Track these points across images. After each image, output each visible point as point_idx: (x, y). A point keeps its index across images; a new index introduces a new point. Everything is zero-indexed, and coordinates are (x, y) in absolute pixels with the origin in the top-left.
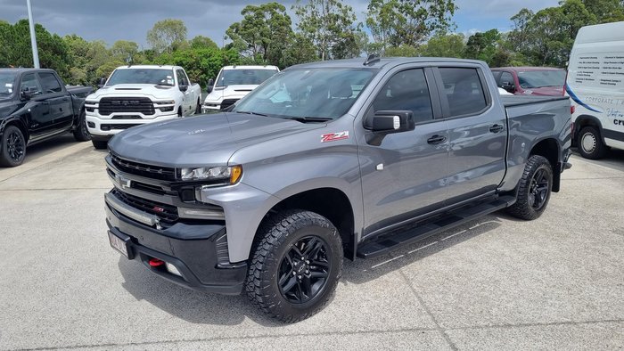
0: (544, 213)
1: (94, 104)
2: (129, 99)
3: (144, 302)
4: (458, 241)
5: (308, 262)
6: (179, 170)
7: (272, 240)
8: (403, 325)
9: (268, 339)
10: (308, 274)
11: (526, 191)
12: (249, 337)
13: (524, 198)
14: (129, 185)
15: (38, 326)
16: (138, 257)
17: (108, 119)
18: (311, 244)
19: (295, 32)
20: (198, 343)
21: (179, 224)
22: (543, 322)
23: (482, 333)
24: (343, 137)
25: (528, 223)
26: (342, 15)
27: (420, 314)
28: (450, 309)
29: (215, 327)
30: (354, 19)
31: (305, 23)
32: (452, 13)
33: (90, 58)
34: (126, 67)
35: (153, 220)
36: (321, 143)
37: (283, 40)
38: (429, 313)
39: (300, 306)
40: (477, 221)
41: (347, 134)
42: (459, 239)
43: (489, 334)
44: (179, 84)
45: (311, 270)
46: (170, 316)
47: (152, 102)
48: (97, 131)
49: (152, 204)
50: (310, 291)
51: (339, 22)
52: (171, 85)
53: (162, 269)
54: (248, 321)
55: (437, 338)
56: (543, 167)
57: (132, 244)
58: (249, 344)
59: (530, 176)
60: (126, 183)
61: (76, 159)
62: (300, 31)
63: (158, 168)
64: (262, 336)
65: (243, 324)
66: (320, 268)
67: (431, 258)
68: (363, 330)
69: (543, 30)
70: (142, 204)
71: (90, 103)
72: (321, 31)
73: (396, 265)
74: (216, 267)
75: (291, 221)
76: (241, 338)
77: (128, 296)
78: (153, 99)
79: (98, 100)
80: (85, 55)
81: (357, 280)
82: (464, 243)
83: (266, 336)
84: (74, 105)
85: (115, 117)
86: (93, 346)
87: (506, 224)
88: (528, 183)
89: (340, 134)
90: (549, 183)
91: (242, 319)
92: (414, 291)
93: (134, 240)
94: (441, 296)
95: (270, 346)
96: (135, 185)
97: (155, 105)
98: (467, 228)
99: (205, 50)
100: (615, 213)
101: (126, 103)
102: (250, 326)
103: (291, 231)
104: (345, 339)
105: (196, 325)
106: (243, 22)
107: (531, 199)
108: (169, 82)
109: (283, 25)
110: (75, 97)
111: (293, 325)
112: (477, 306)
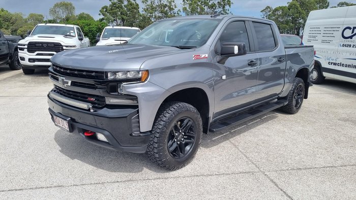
0: (300, 111)
1: (24, 45)
2: (47, 43)
3: (76, 160)
4: (257, 125)
5: (183, 134)
6: (106, 73)
7: (164, 119)
8: (241, 170)
9: (161, 180)
10: (183, 141)
11: (292, 98)
12: (149, 179)
13: (291, 101)
14: (69, 84)
15: (6, 177)
16: (76, 131)
17: (33, 56)
18: (185, 122)
19: (141, 13)
20: (118, 184)
21: (105, 109)
22: (318, 166)
23: (286, 173)
24: (204, 58)
25: (292, 115)
26: (168, 4)
27: (248, 164)
28: (264, 161)
29: (126, 174)
30: (175, 7)
31: (147, 8)
32: (230, 6)
33: (13, 23)
34: (44, 24)
35: (88, 106)
36: (193, 60)
37: (134, 17)
38: (253, 163)
39: (179, 160)
40: (265, 115)
41: (207, 56)
42: (257, 124)
43: (290, 174)
44: (78, 36)
45: (185, 139)
46: (95, 168)
47: (62, 46)
48: (26, 63)
49: (86, 96)
50: (184, 151)
51: (167, 8)
52: (73, 36)
53: (93, 137)
54: (145, 170)
55: (262, 177)
56: (300, 84)
57: (72, 122)
58: (151, 183)
59: (295, 89)
60: (67, 83)
61: (13, 79)
62: (144, 12)
63: (92, 72)
64: (158, 179)
65: (143, 172)
66: (190, 137)
67: (246, 134)
68: (217, 173)
69: (278, 19)
70: (78, 96)
71: (21, 45)
72: (156, 13)
73: (226, 138)
74: (131, 135)
75: (176, 108)
76: (144, 180)
77: (65, 157)
78: (63, 44)
79: (27, 43)
80: (10, 21)
81: (207, 146)
82: (261, 126)
83: (159, 178)
84: (9, 47)
85: (38, 55)
86: (48, 187)
87: (281, 116)
88: (293, 93)
89: (203, 56)
90: (303, 93)
91: (142, 169)
92: (241, 151)
93: (73, 120)
94: (257, 154)
95: (163, 184)
96: (73, 84)
97: (64, 48)
98: (260, 118)
99: (87, 21)
100: (336, 111)
101: (45, 46)
102: (148, 173)
103: (176, 114)
104: (208, 179)
105: (114, 173)
106: (110, 5)
107: (294, 102)
108: (72, 34)
109: (134, 8)
110: (10, 43)
111: (174, 172)
112: (279, 159)
